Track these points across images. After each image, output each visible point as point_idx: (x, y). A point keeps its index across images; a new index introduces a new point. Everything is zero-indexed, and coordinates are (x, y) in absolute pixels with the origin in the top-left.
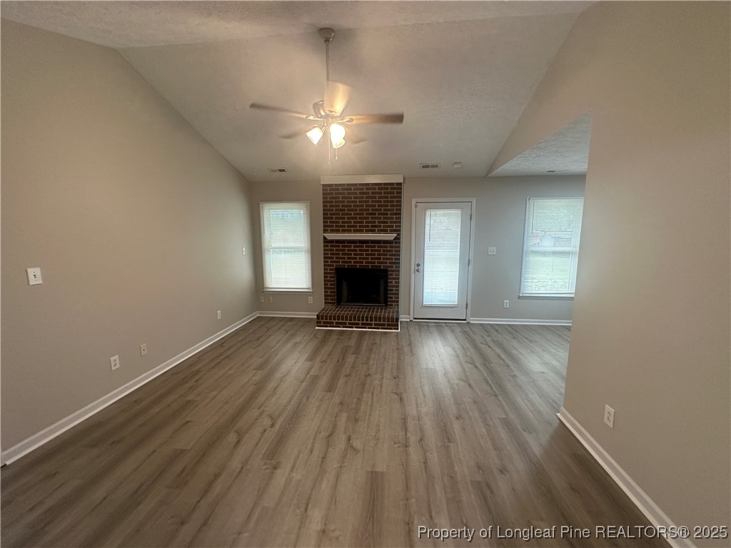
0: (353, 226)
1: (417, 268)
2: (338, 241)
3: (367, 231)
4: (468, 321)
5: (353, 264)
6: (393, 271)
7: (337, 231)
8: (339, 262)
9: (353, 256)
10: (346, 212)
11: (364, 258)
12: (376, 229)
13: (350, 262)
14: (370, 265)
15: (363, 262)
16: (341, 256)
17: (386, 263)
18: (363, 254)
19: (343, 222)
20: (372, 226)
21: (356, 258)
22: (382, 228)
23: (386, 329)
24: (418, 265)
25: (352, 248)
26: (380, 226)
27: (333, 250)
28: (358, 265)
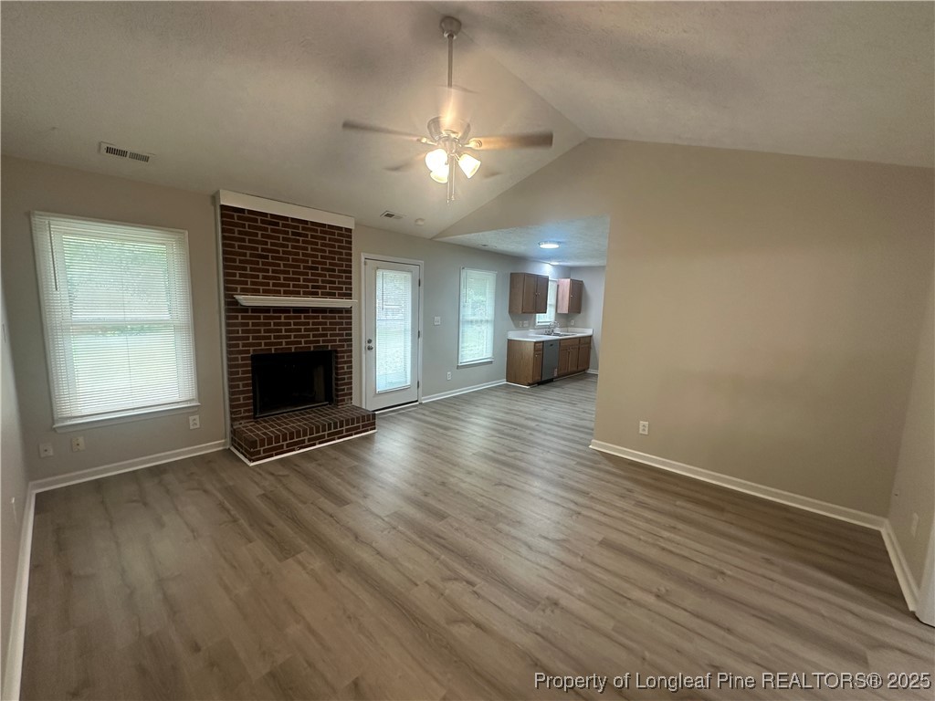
0: (282, 285)
1: (368, 345)
2: (256, 309)
3: (307, 294)
4: (420, 401)
5: (284, 346)
6: (343, 352)
7: (256, 292)
8: (260, 344)
9: (284, 333)
10: (270, 260)
11: (303, 336)
12: (320, 291)
13: (281, 343)
14: (312, 345)
15: (300, 343)
16: (263, 334)
17: (335, 341)
18: (300, 330)
19: (264, 277)
20: (313, 287)
21: (289, 337)
22: (328, 290)
23: (361, 432)
24: (370, 341)
25: (283, 320)
26: (325, 288)
27: (247, 324)
28: (293, 347)
